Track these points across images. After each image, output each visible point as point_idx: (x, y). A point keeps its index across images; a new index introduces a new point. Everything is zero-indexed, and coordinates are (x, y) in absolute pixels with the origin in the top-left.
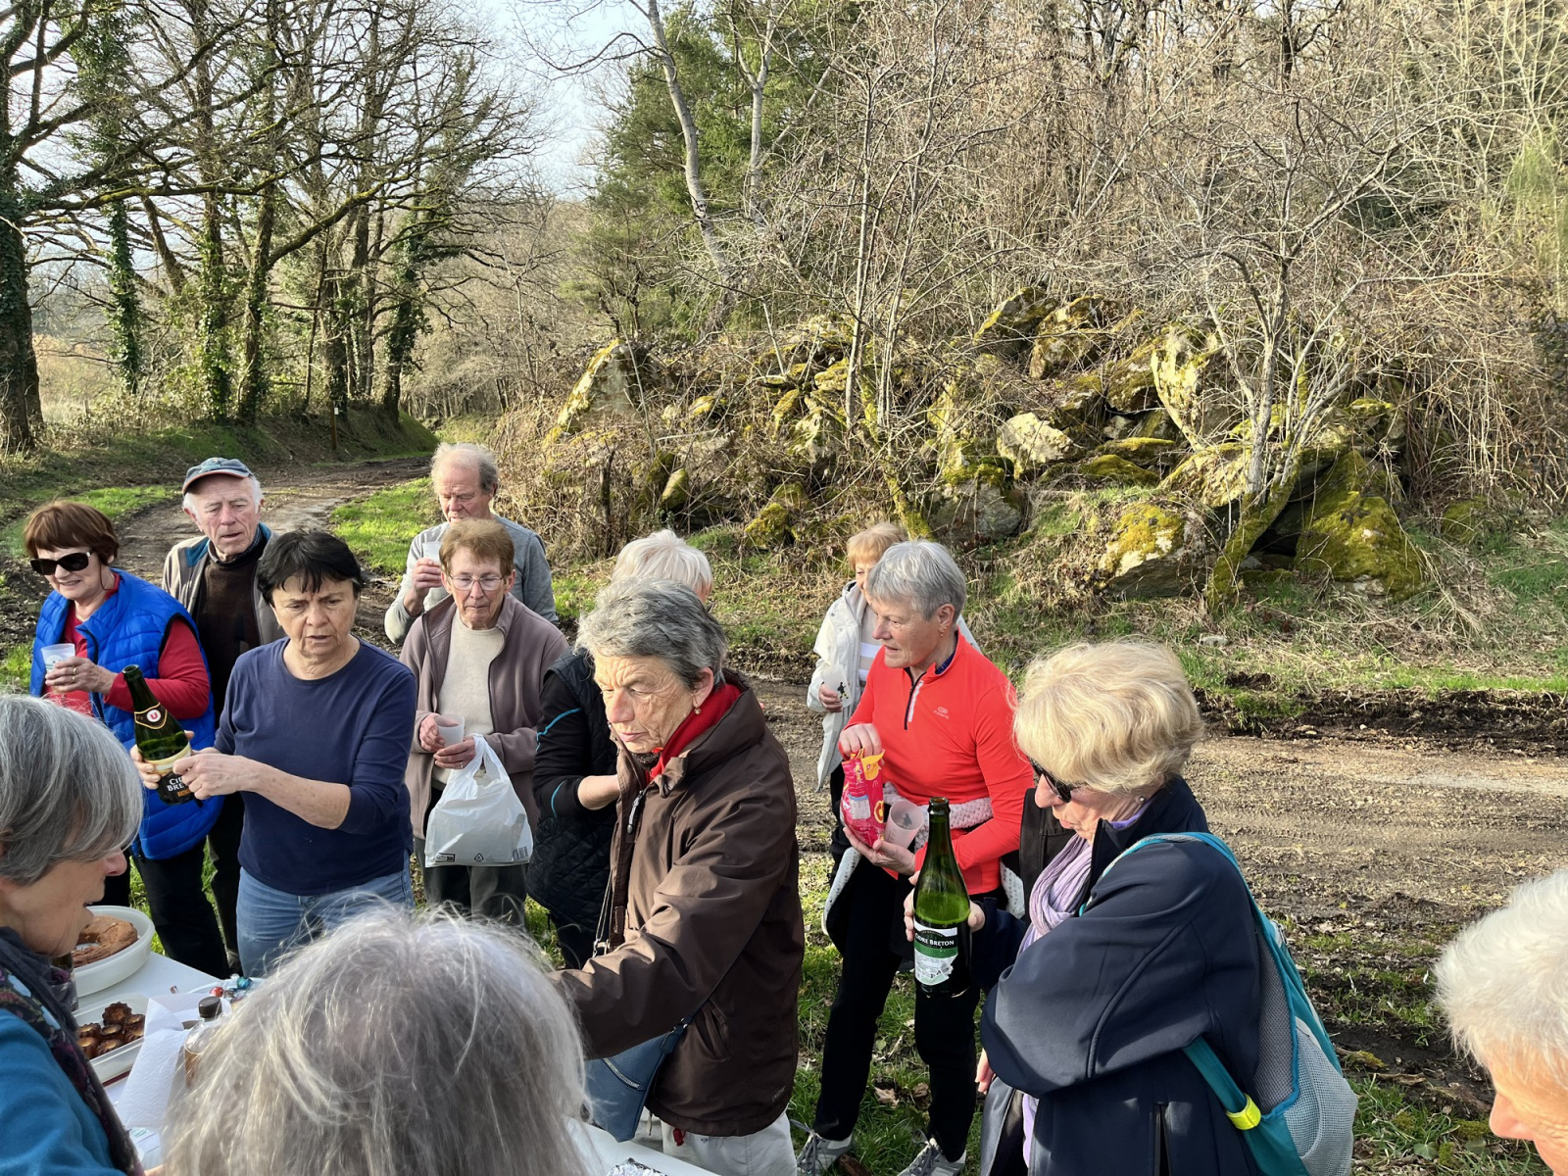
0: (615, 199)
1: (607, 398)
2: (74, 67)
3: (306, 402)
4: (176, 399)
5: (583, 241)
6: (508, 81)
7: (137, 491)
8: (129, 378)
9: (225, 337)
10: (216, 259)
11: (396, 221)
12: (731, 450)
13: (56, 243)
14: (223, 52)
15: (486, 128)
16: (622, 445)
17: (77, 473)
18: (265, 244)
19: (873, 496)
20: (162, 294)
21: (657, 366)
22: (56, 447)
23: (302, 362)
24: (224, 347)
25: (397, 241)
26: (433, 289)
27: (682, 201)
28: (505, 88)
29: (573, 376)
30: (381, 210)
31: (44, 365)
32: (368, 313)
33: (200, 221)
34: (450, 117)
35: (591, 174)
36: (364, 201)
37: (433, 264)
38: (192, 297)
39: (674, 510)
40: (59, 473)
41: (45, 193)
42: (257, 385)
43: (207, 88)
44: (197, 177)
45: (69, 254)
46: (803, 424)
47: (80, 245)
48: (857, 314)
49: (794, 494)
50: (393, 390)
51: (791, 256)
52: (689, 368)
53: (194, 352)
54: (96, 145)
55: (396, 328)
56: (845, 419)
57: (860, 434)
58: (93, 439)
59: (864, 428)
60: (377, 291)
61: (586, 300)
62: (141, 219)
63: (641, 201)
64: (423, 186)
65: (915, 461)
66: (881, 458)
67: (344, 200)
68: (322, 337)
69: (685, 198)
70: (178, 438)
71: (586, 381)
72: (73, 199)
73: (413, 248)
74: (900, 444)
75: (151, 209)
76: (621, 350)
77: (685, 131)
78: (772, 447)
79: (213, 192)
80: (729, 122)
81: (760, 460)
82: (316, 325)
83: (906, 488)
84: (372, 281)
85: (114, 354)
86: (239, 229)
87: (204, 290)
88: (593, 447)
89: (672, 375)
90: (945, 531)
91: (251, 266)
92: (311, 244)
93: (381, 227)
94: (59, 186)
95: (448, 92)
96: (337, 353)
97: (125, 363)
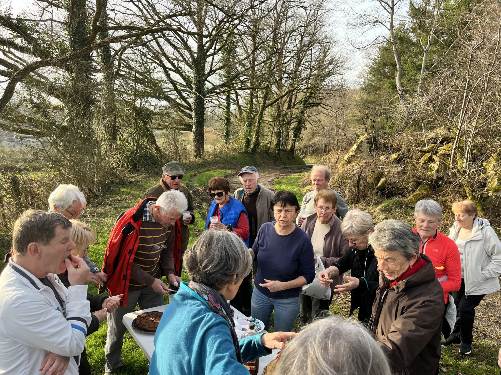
0: (369, 88)
1: (361, 152)
2: (221, 55)
3: (269, 148)
4: (236, 146)
5: (357, 101)
6: (339, 53)
7: (224, 171)
8: (226, 140)
9: (251, 129)
10: (251, 108)
11: (300, 96)
12: (404, 172)
13: (212, 102)
14: (260, 50)
15: (330, 67)
16: (365, 168)
17: (210, 165)
18: (264, 103)
19: (458, 193)
20: (236, 117)
21: (380, 142)
22: (206, 157)
23: (269, 137)
24: (250, 132)
25: (300, 102)
26: (308, 116)
27: (393, 89)
28: (338, 55)
29: (350, 145)
30: (297, 93)
31: (206, 135)
32: (289, 123)
33: (248, 98)
34: (321, 65)
35: (362, 80)
36: (292, 90)
37: (310, 109)
38: (244, 118)
39: (381, 190)
40: (206, 165)
41: (211, 89)
42: (257, 143)
43: (255, 59)
44: (249, 84)
45: (214, 105)
46: (432, 165)
47: (218, 103)
48: (459, 128)
49: (426, 189)
50: (293, 146)
51: (434, 107)
52: (390, 144)
53: (242, 133)
54: (225, 76)
55: (296, 128)
56: (450, 165)
57: (456, 170)
58: (215, 156)
59: (457, 168)
60: (292, 117)
61: (356, 120)
62: (233, 96)
63: (379, 89)
64: (309, 85)
65: (478, 182)
66: (464, 180)
67: (287, 90)
68: (276, 130)
69: (395, 87)
70: (236, 157)
71: (355, 146)
72: (218, 91)
73: (304, 104)
74: (472, 175)
75: (236, 93)
76: (368, 137)
77: (398, 66)
78: (419, 172)
79: (252, 89)
80: (413, 62)
81: (414, 176)
82: (274, 126)
83: (473, 191)
84: (291, 114)
85: (223, 133)
86: (258, 99)
87: (247, 116)
88: (355, 167)
89: (384, 146)
90: (488, 209)
91: (260, 110)
92: (276, 103)
93: (296, 98)
94: (215, 87)
95: (321, 57)
96: (279, 135)
97: (225, 136)
